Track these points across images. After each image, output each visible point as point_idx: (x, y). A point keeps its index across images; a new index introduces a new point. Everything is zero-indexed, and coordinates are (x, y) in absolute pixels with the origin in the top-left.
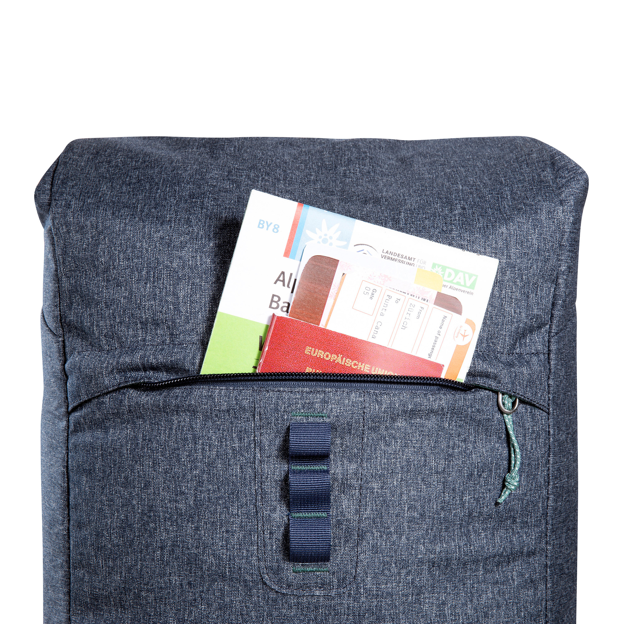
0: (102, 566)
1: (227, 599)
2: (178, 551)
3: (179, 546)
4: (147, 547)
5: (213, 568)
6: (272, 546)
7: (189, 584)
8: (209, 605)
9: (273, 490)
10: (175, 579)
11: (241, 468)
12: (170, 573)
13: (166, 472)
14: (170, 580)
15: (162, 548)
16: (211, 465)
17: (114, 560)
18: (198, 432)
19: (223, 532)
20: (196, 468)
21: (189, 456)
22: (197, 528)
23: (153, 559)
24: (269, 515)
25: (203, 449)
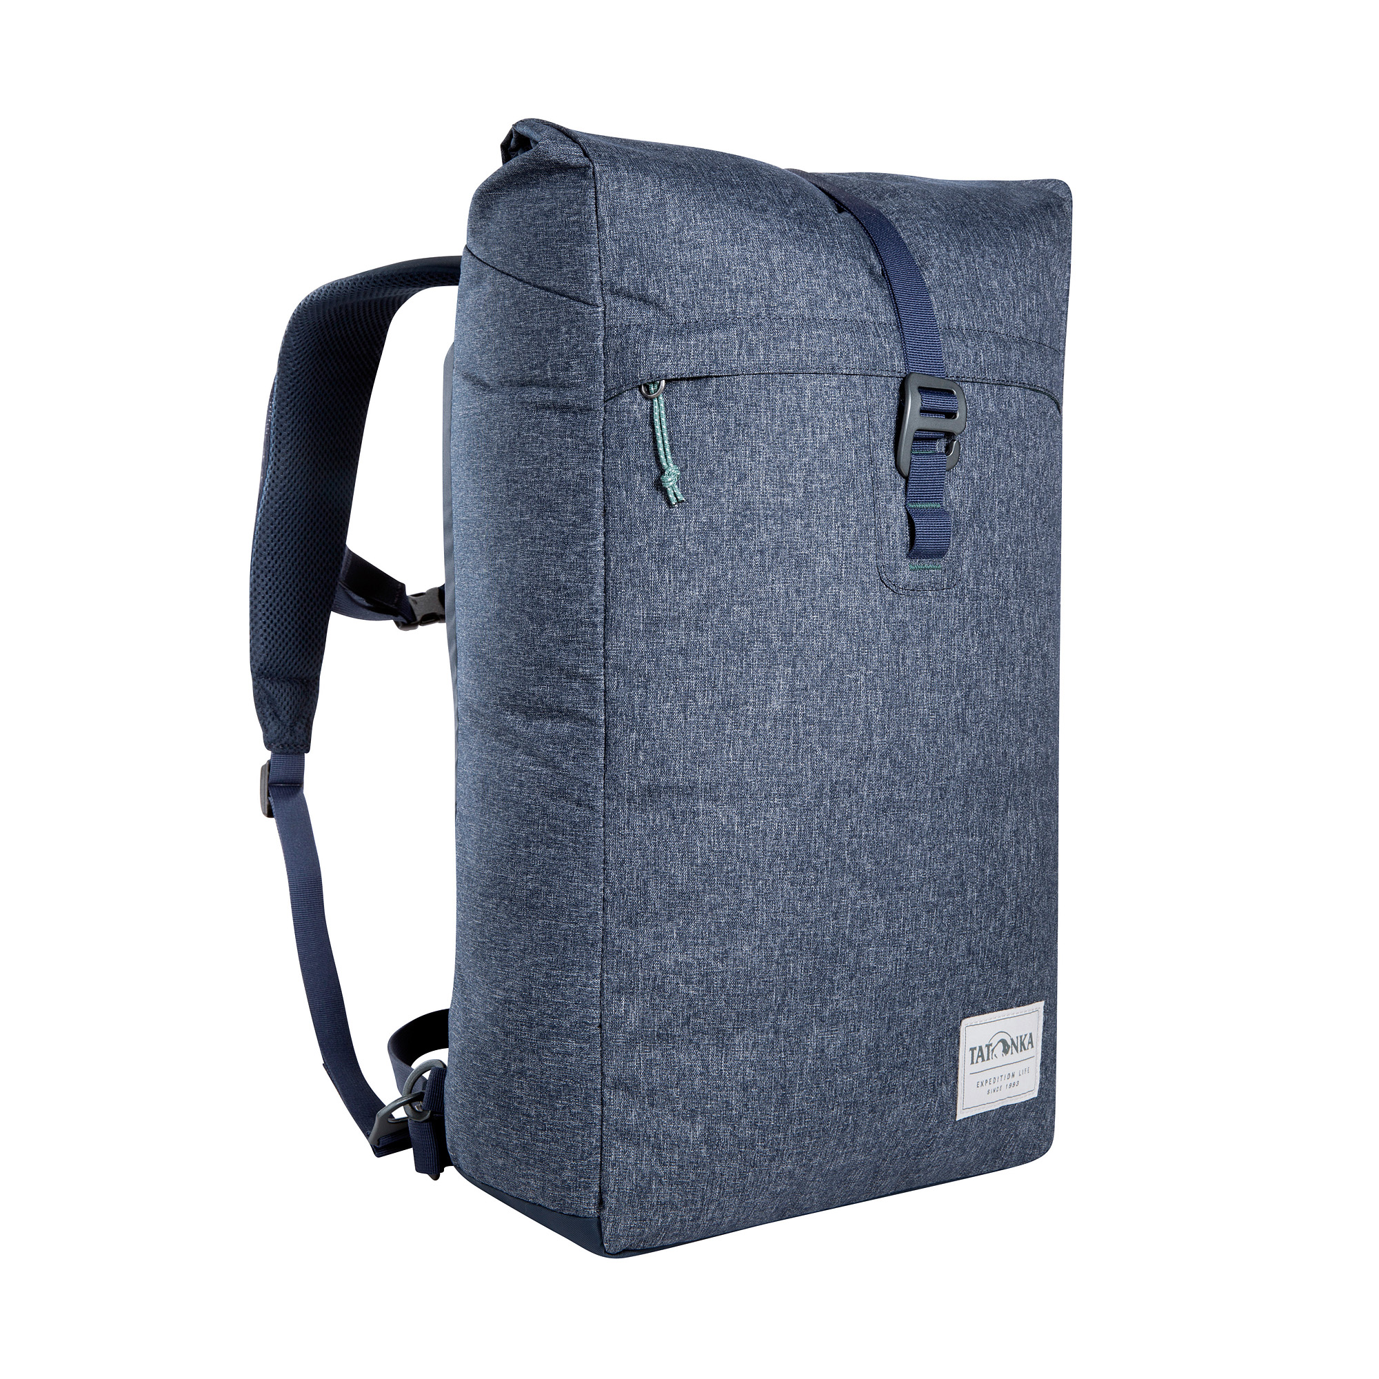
0: (670, 581)
1: (842, 606)
2: (783, 553)
3: (785, 548)
4: (741, 552)
5: (828, 570)
6: (889, 541)
7: (798, 591)
8: (822, 615)
9: (888, 477)
10: (779, 587)
11: (856, 453)
12: (773, 580)
13: (769, 461)
14: (772, 589)
15: (762, 552)
16: (823, 450)
17: (690, 572)
18: (807, 412)
19: (839, 527)
20: (806, 454)
21: (797, 441)
22: (808, 525)
23: (751, 566)
24: (885, 506)
25: (814, 433)
